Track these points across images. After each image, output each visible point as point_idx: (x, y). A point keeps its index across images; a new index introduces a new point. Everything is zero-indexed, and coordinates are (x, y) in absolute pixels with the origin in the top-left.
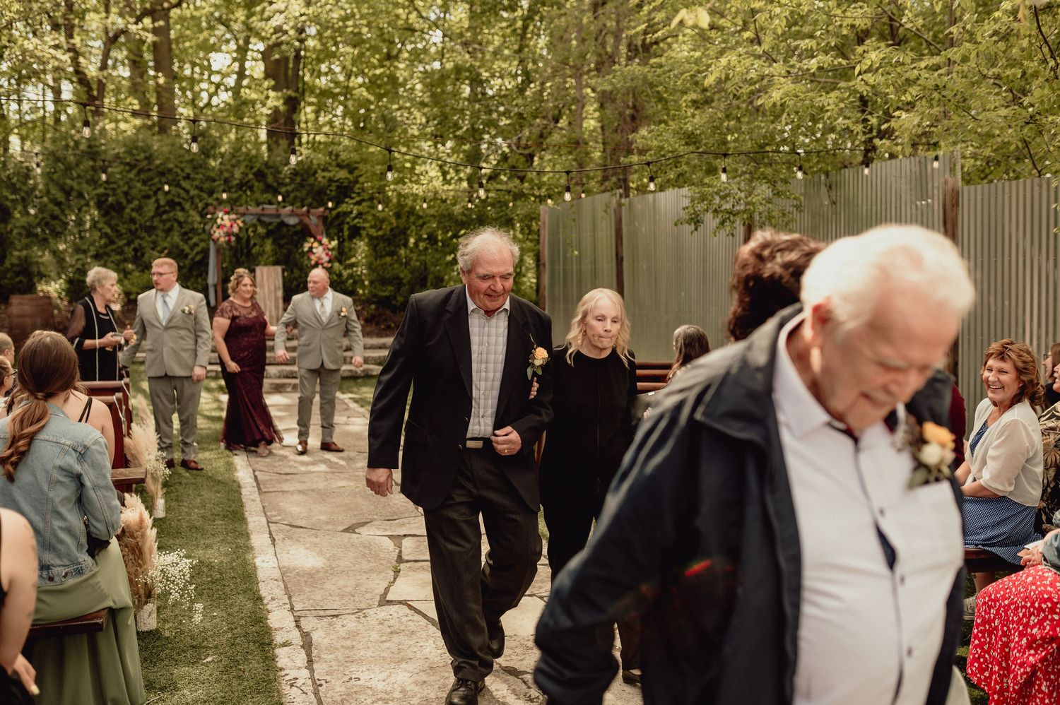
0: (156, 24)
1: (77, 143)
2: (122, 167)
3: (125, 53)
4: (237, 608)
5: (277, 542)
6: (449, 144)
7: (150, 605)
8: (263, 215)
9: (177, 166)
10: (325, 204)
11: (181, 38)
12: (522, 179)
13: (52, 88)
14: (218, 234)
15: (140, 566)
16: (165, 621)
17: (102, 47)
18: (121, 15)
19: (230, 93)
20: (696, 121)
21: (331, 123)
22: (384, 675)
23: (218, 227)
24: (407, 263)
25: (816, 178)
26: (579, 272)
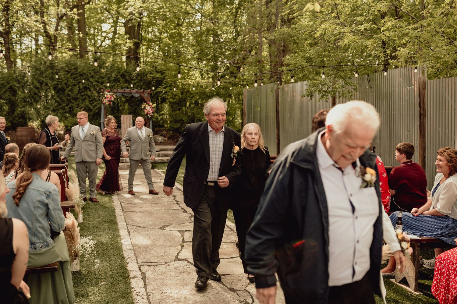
0: (79, 12)
1: (45, 62)
2: (64, 72)
3: (66, 24)
4: (113, 262)
5: (131, 233)
6: (204, 62)
7: (77, 260)
8: (124, 93)
9: (88, 72)
10: (151, 88)
11: (89, 17)
12: (235, 77)
13: (35, 39)
14: (105, 101)
15: (73, 243)
16: (83, 267)
17: (56, 21)
18: (64, 7)
19: (110, 41)
20: (311, 52)
21: (153, 53)
22: (177, 291)
23: (105, 98)
24: (186, 114)
25: (363, 77)
26: (260, 117)
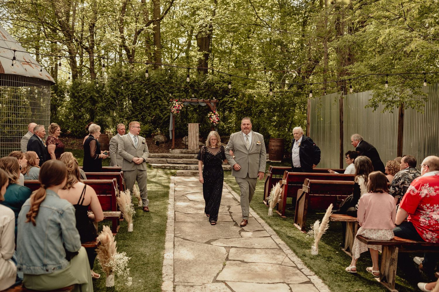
0: (155, 26)
2: (138, 83)
4: (150, 279)
5: (176, 246)
6: (270, 72)
8: (192, 102)
14: (174, 110)
17: (134, 36)
23: (174, 107)
26: (324, 127)
